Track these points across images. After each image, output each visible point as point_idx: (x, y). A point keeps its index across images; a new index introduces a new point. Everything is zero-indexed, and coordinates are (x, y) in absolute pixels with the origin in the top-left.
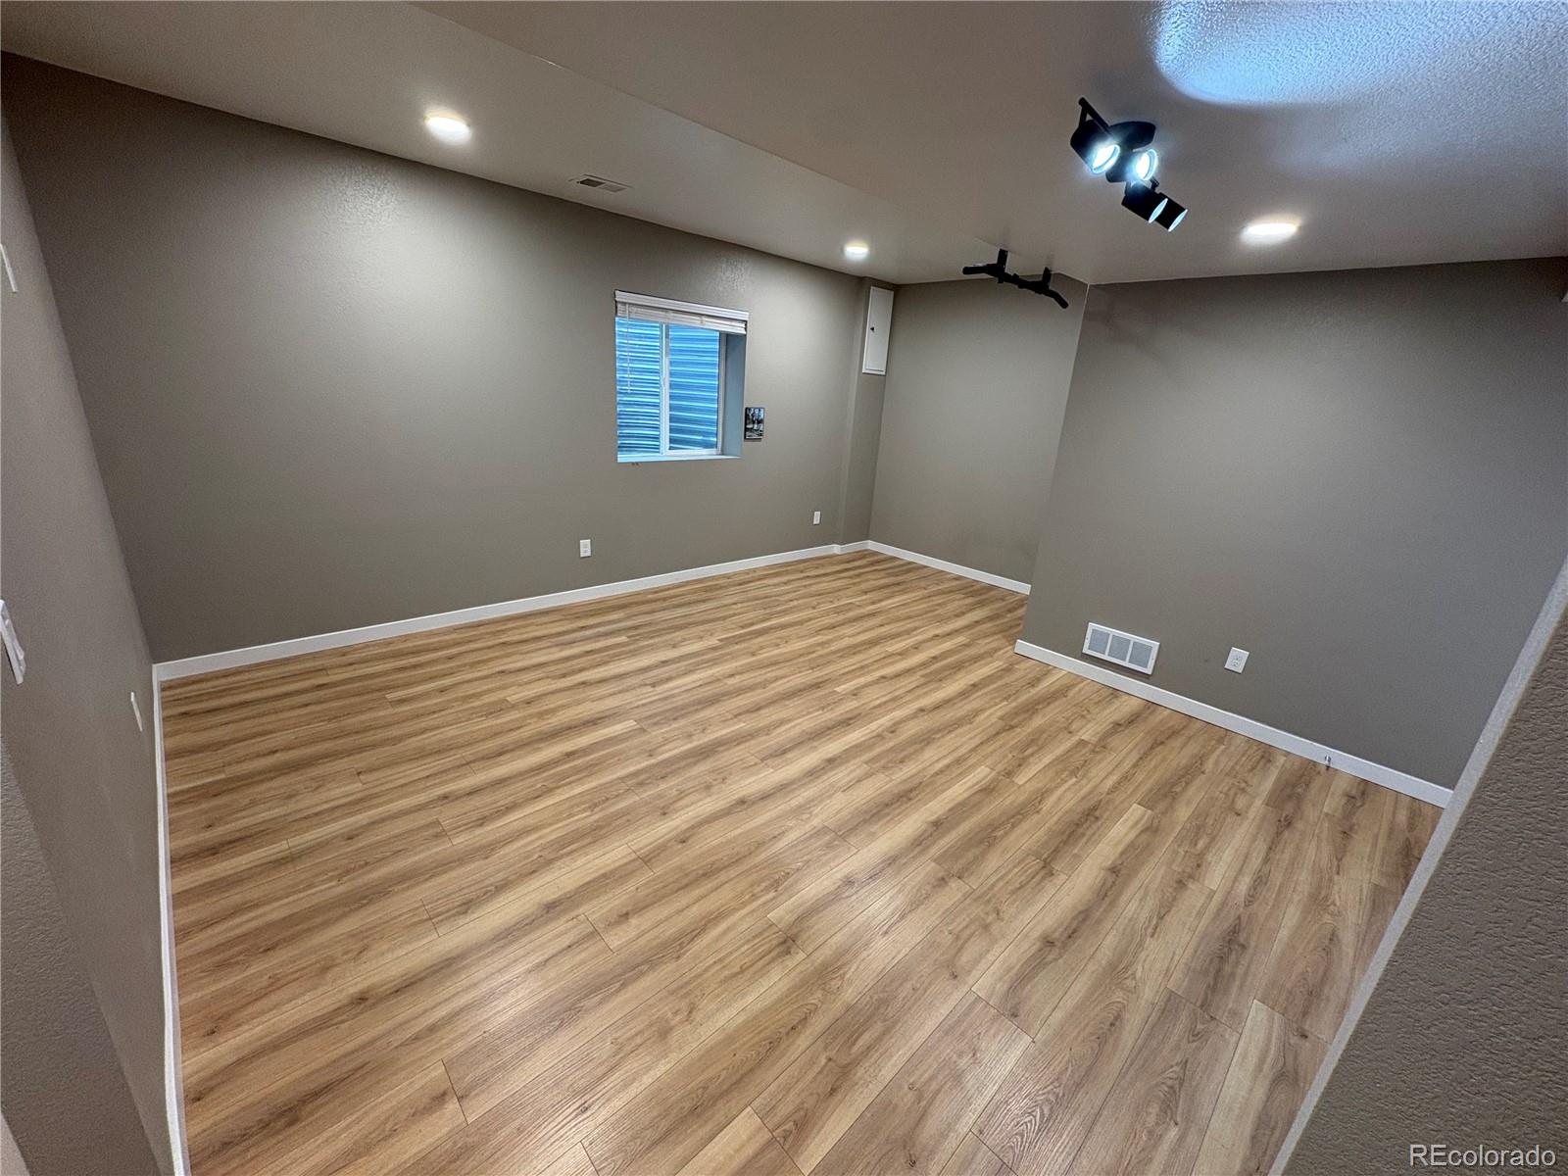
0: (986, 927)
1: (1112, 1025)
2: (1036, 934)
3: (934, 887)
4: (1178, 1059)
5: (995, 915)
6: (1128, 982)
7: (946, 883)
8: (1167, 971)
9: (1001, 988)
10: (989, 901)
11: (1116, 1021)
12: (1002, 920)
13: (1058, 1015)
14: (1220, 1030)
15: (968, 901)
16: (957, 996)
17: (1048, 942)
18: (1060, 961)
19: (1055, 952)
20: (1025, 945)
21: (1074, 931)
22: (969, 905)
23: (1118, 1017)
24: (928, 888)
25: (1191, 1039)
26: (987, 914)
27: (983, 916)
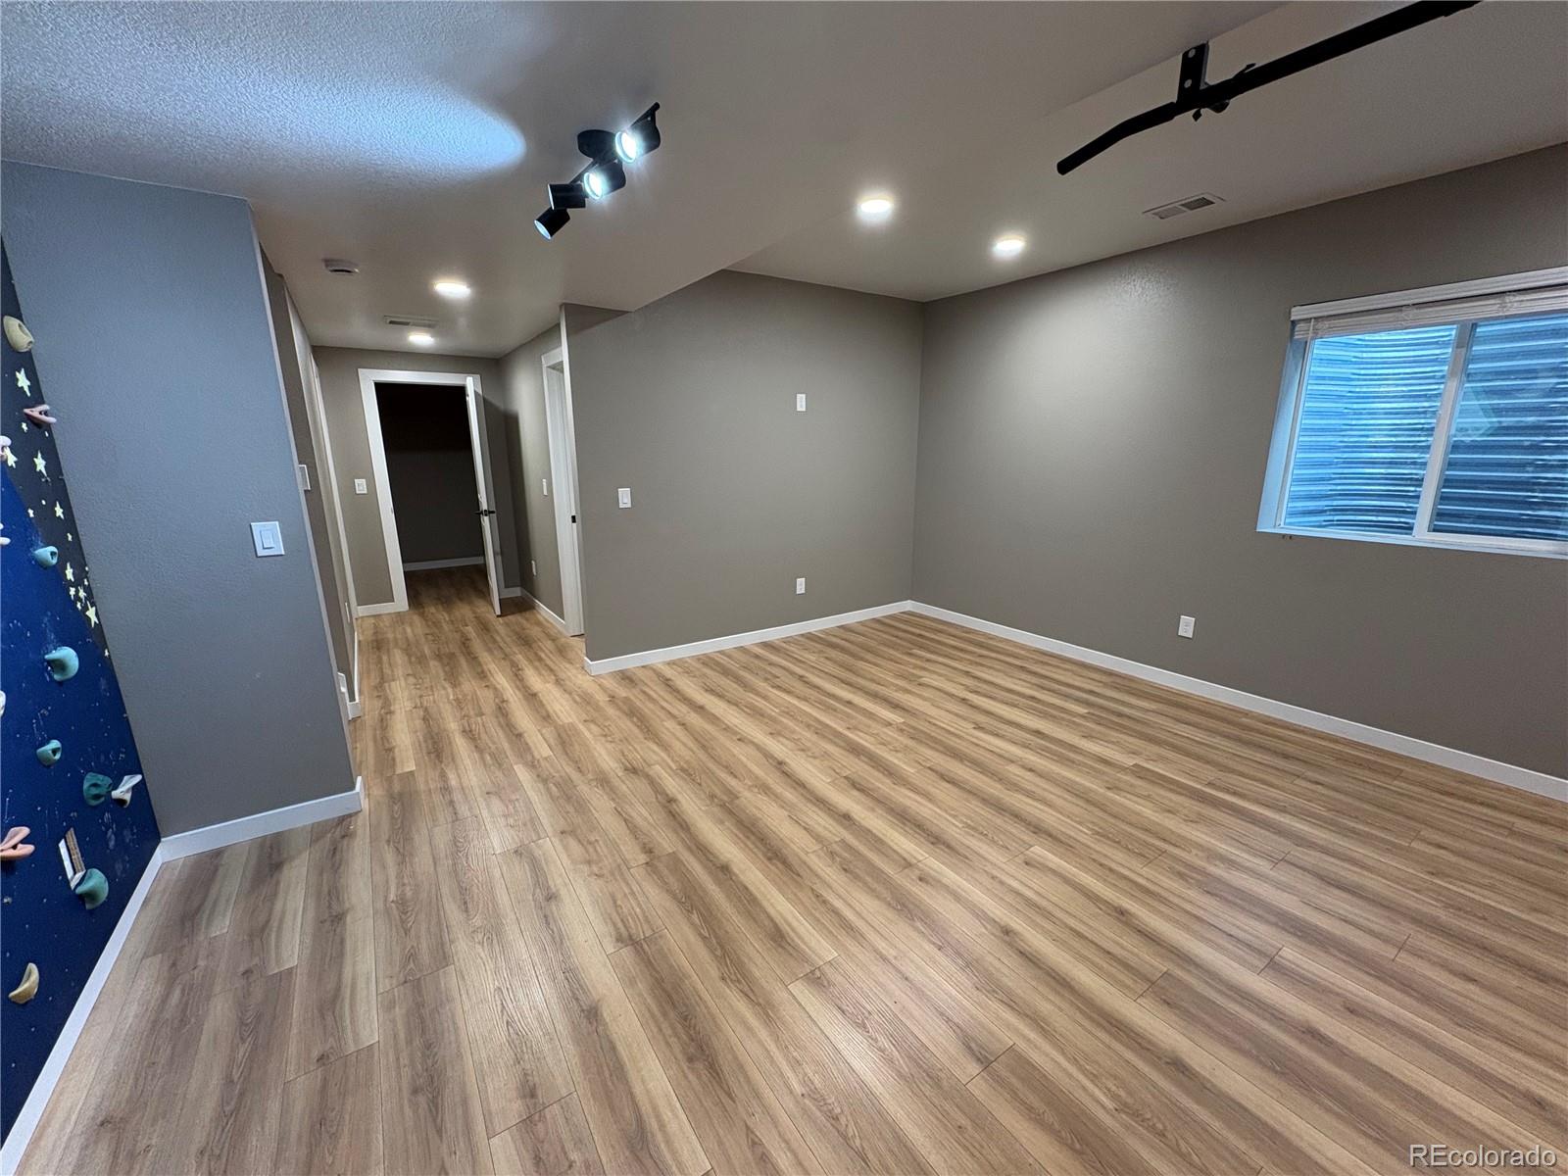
0: (589, 862)
1: (465, 903)
2: (563, 892)
3: (644, 844)
4: (413, 932)
5: (597, 873)
6: (480, 936)
7: (646, 853)
8: (463, 977)
9: (538, 853)
10: (612, 874)
11: (465, 907)
12: (589, 876)
13: (497, 873)
14: (394, 981)
15: (619, 861)
16: (549, 830)
17: (551, 897)
18: (531, 898)
19: (541, 898)
20: (559, 881)
21: (548, 923)
22: (615, 861)
23: (467, 911)
24: (646, 841)
25: (412, 951)
26: (601, 868)
27: (600, 865)
